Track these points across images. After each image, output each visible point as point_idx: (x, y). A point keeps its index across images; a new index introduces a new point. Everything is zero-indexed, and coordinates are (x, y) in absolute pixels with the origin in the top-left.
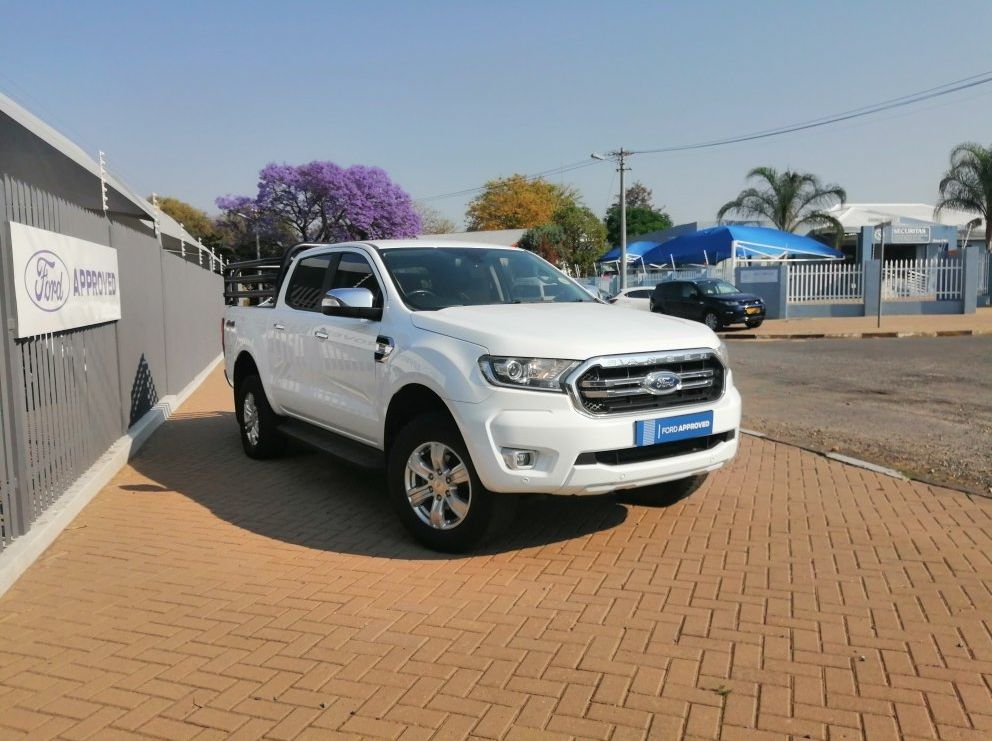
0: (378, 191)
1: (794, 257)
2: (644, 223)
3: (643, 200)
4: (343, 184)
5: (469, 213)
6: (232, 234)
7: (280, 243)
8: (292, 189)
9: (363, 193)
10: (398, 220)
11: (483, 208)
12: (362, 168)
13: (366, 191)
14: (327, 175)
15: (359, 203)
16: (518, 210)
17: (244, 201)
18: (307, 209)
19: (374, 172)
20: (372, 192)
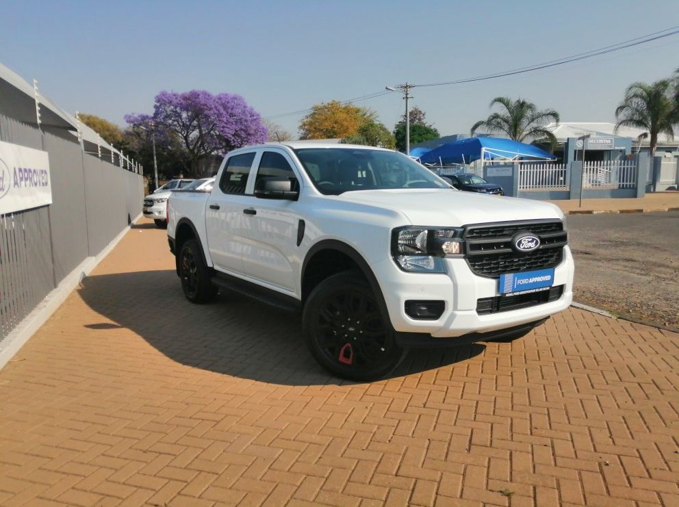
0: (238, 111)
1: (521, 158)
2: (420, 135)
3: (420, 119)
4: (213, 106)
5: (301, 127)
6: (136, 141)
7: (170, 147)
8: (178, 110)
9: (227, 112)
10: (252, 132)
11: (311, 124)
12: (227, 95)
13: (230, 111)
14: (202, 100)
15: (225, 120)
16: (335, 125)
17: (144, 118)
18: (188, 123)
19: (235, 98)
20: (234, 112)
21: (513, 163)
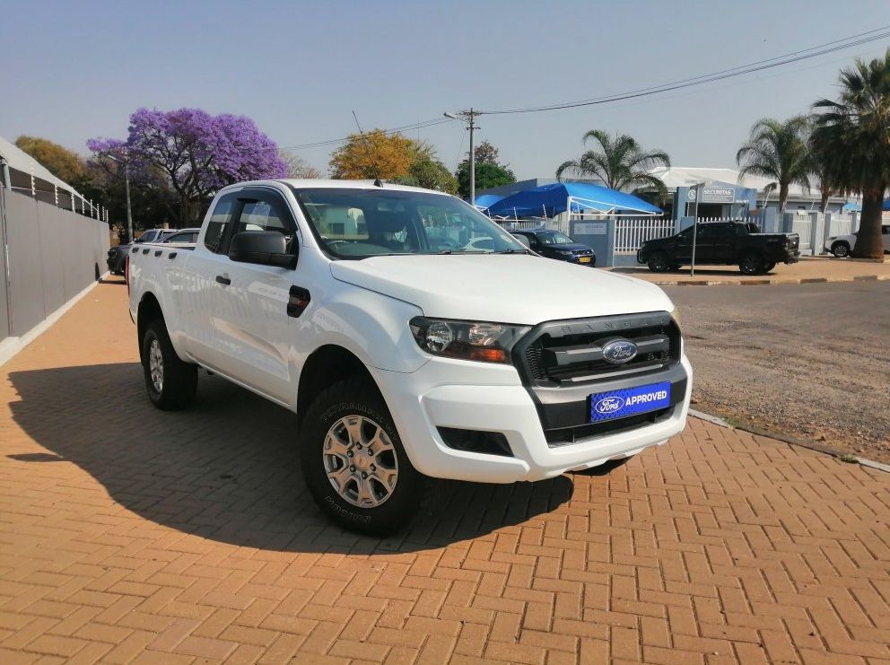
0: (245, 138)
1: (619, 212)
2: (490, 178)
3: (490, 158)
4: (211, 131)
5: (332, 163)
6: (103, 176)
7: (150, 185)
8: (163, 134)
9: (231, 140)
10: (264, 167)
11: (348, 159)
12: (230, 116)
13: (234, 138)
14: (195, 121)
15: (227, 149)
16: (378, 162)
17: (114, 144)
18: (176, 153)
19: (242, 121)
20: (239, 139)
21: (609, 217)
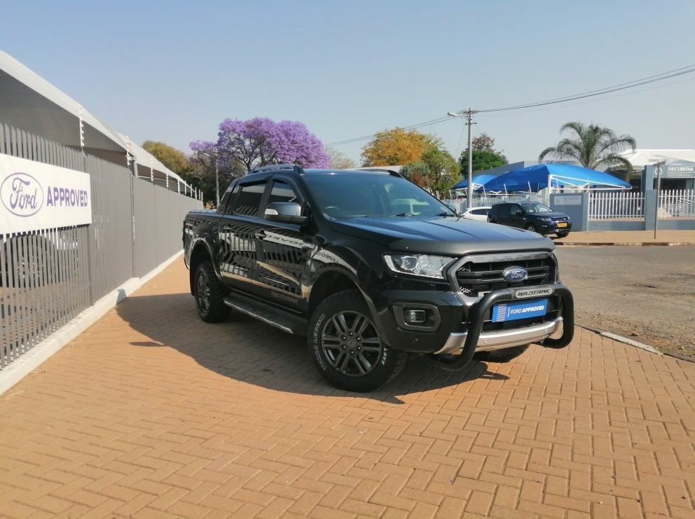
0: (299, 138)
1: (595, 186)
2: (487, 162)
3: (488, 146)
4: (275, 134)
5: (363, 154)
6: (201, 168)
7: (232, 174)
8: (242, 137)
9: (289, 140)
10: (313, 159)
11: (375, 151)
12: (289, 122)
13: (291, 138)
14: (264, 127)
15: (286, 147)
16: (398, 152)
17: (208, 145)
18: (251, 151)
19: (297, 125)
20: (295, 139)
21: (585, 191)
